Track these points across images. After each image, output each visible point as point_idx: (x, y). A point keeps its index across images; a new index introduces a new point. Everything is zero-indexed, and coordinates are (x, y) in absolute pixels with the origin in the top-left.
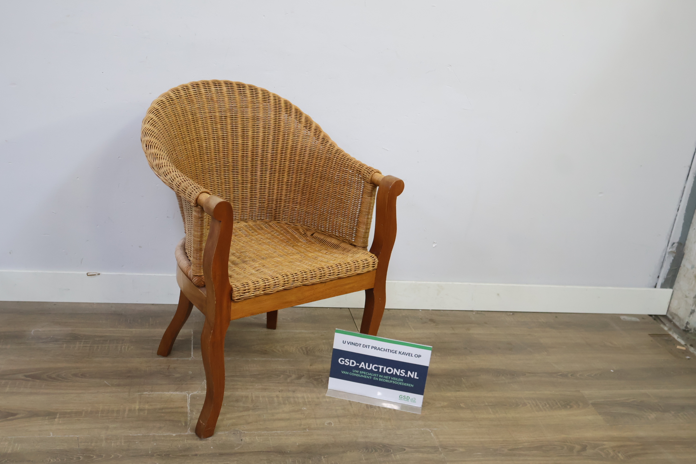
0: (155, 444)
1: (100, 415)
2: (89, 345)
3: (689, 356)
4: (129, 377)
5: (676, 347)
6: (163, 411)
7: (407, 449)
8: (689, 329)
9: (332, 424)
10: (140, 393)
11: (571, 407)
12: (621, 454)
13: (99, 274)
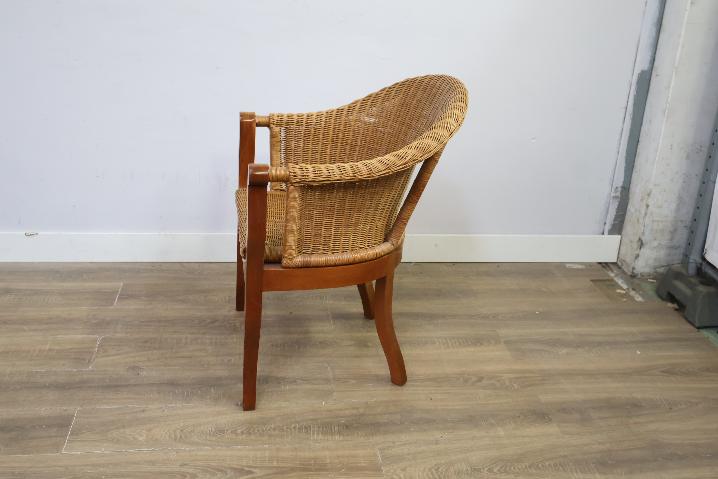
0: (54, 378)
1: (10, 355)
2: (18, 297)
3: (626, 299)
4: (48, 323)
5: (616, 290)
6: (72, 351)
7: (298, 381)
8: (635, 275)
9: (232, 360)
10: (54, 337)
11: (482, 344)
12: (517, 385)
13: (37, 234)
